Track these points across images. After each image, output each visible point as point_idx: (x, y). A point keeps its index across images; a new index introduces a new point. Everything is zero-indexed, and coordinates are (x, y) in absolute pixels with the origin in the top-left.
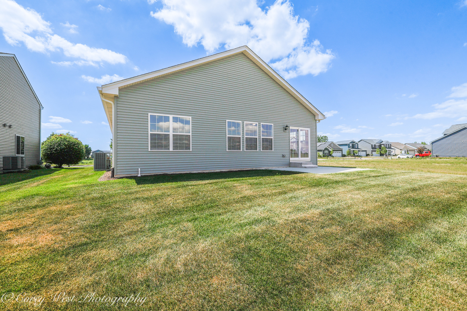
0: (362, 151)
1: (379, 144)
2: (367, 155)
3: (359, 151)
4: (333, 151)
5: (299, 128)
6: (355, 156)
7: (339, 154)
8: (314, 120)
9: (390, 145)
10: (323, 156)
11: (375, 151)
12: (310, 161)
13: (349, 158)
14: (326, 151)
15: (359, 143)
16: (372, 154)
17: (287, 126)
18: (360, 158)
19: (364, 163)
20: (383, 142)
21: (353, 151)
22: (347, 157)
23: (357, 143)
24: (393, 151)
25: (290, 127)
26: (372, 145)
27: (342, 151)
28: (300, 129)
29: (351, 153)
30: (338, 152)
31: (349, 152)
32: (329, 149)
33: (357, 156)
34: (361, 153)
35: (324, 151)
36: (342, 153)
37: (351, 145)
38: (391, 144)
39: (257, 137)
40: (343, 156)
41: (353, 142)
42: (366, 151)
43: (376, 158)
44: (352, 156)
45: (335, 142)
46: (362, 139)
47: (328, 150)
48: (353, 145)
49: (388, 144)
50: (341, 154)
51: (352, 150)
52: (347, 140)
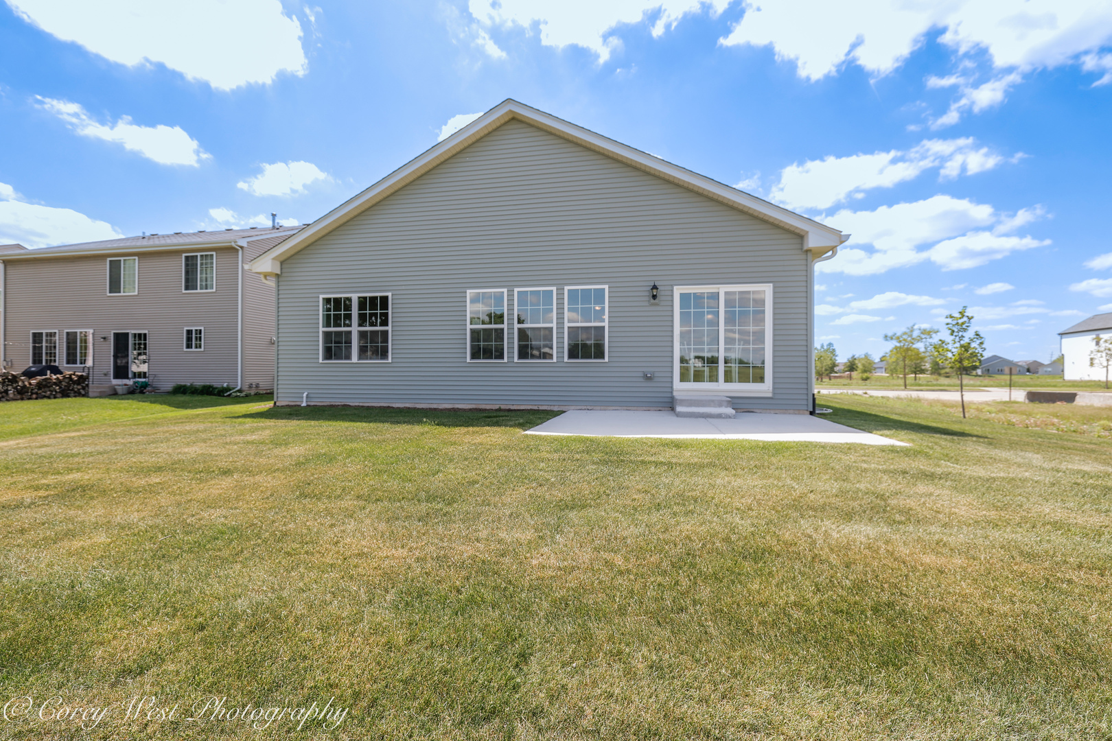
39: (554, 325)
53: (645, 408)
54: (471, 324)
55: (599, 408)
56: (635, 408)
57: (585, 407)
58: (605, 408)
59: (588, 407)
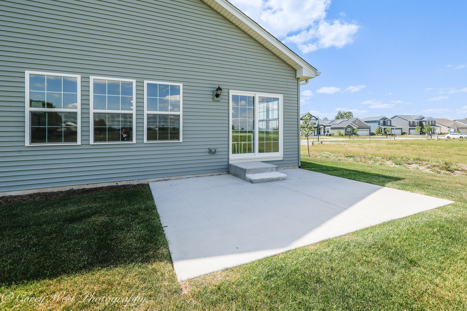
0: (396, 129)
1: (418, 121)
2: (403, 134)
3: (392, 129)
4: (358, 128)
5: (255, 94)
6: (387, 135)
7: (367, 132)
8: (294, 78)
9: (433, 122)
10: (345, 134)
11: (414, 129)
12: (282, 159)
13: (379, 136)
14: (349, 129)
15: (392, 120)
16: (409, 132)
17: (219, 89)
18: (393, 137)
19: (400, 145)
20: (424, 118)
21: (384, 129)
22: (377, 136)
23: (389, 120)
24: (439, 128)
25: (230, 91)
26: (410, 122)
27: (370, 128)
28: (258, 95)
29: (382, 131)
30: (364, 130)
31: (379, 131)
32: (353, 127)
33: (389, 135)
34: (393, 132)
35: (346, 129)
36: (370, 130)
37: (382, 122)
38: (436, 120)
39: (134, 112)
40: (372, 134)
41: (384, 119)
42: (401, 129)
43: (414, 137)
44: (383, 135)
45: (361, 118)
46: (396, 115)
47: (351, 127)
48: (385, 122)
49: (432, 121)
50: (368, 132)
51: (383, 127)
52: (378, 116)
53: (210, 174)
54: (31, 106)
55: (175, 178)
56: (203, 175)
57: (163, 179)
58: (180, 177)
59: (165, 178)
